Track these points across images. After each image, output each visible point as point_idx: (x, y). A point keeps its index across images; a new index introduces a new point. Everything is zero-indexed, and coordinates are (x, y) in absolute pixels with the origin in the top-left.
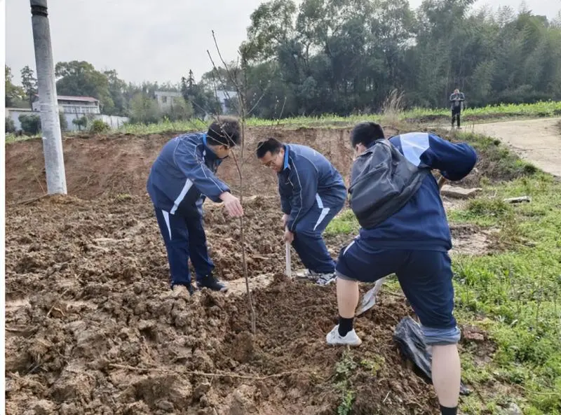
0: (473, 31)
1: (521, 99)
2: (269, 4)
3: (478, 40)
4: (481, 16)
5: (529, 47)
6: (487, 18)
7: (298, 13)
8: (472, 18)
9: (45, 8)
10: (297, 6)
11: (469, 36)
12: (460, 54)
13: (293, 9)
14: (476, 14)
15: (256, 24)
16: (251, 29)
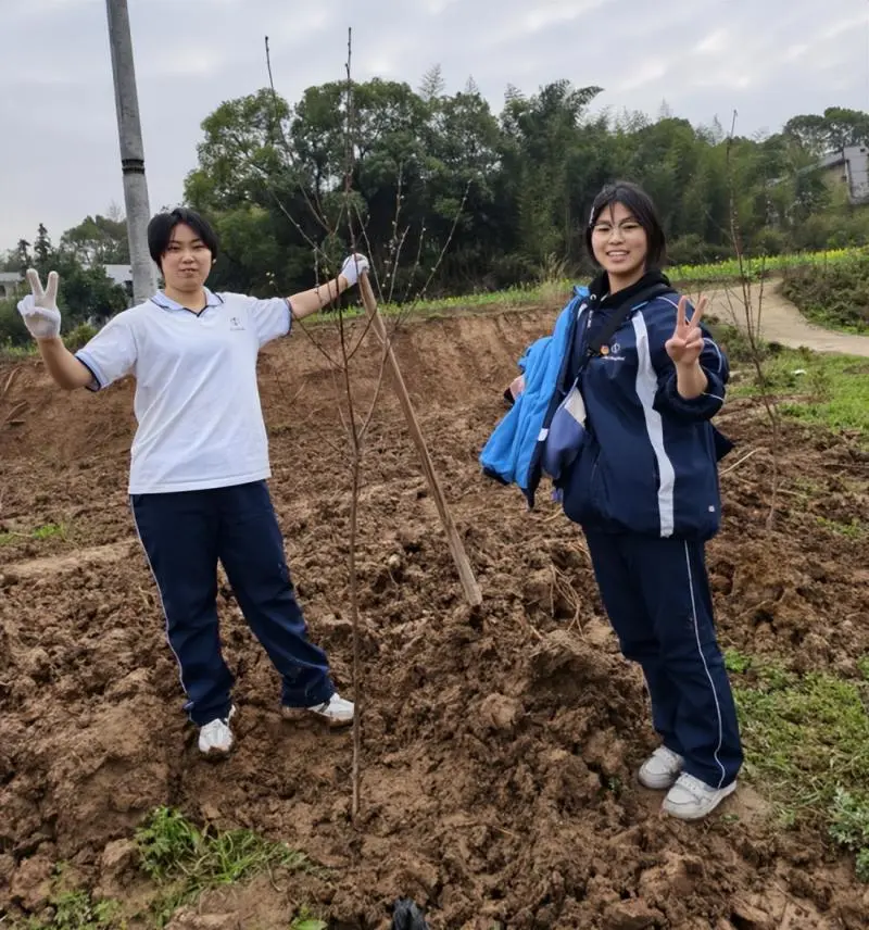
0: (594, 149)
1: (687, 257)
2: (238, 102)
3: (605, 164)
4: (602, 124)
5: (684, 175)
6: (611, 127)
7: (292, 119)
8: (589, 128)
9: (142, 162)
10: (291, 107)
11: (589, 158)
12: (581, 188)
13: (282, 111)
14: (594, 122)
15: (215, 139)
16: (206, 149)
